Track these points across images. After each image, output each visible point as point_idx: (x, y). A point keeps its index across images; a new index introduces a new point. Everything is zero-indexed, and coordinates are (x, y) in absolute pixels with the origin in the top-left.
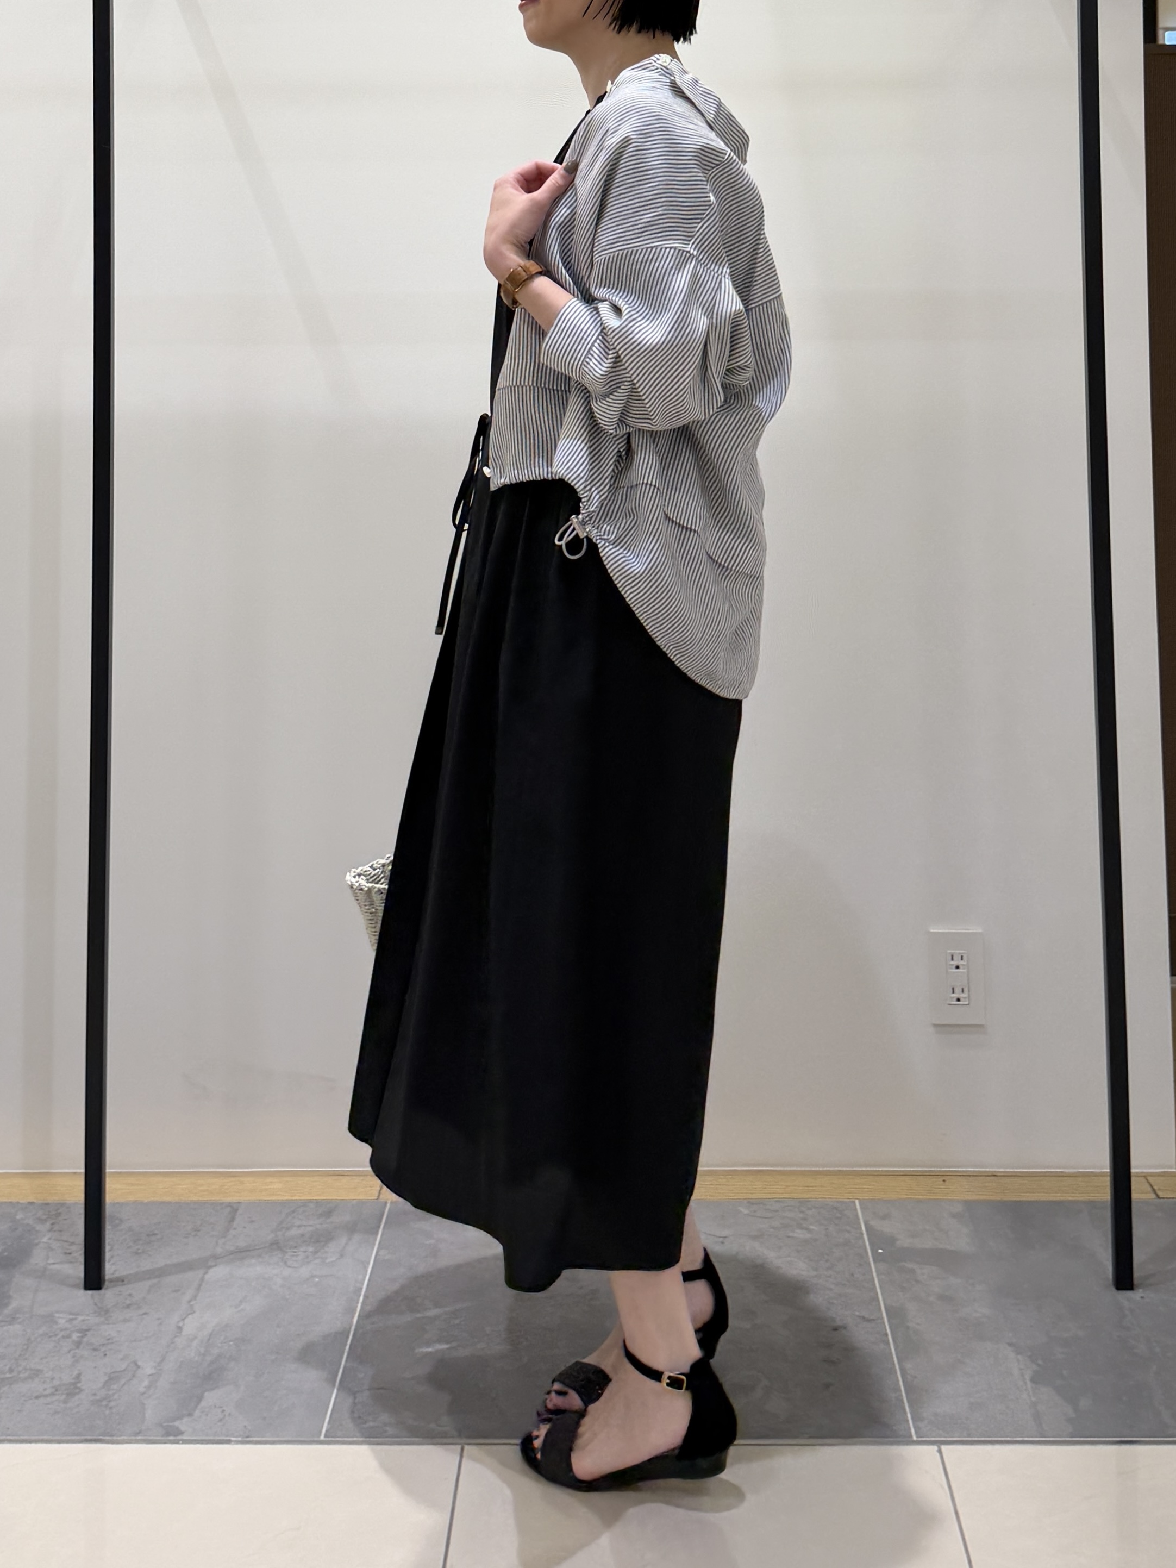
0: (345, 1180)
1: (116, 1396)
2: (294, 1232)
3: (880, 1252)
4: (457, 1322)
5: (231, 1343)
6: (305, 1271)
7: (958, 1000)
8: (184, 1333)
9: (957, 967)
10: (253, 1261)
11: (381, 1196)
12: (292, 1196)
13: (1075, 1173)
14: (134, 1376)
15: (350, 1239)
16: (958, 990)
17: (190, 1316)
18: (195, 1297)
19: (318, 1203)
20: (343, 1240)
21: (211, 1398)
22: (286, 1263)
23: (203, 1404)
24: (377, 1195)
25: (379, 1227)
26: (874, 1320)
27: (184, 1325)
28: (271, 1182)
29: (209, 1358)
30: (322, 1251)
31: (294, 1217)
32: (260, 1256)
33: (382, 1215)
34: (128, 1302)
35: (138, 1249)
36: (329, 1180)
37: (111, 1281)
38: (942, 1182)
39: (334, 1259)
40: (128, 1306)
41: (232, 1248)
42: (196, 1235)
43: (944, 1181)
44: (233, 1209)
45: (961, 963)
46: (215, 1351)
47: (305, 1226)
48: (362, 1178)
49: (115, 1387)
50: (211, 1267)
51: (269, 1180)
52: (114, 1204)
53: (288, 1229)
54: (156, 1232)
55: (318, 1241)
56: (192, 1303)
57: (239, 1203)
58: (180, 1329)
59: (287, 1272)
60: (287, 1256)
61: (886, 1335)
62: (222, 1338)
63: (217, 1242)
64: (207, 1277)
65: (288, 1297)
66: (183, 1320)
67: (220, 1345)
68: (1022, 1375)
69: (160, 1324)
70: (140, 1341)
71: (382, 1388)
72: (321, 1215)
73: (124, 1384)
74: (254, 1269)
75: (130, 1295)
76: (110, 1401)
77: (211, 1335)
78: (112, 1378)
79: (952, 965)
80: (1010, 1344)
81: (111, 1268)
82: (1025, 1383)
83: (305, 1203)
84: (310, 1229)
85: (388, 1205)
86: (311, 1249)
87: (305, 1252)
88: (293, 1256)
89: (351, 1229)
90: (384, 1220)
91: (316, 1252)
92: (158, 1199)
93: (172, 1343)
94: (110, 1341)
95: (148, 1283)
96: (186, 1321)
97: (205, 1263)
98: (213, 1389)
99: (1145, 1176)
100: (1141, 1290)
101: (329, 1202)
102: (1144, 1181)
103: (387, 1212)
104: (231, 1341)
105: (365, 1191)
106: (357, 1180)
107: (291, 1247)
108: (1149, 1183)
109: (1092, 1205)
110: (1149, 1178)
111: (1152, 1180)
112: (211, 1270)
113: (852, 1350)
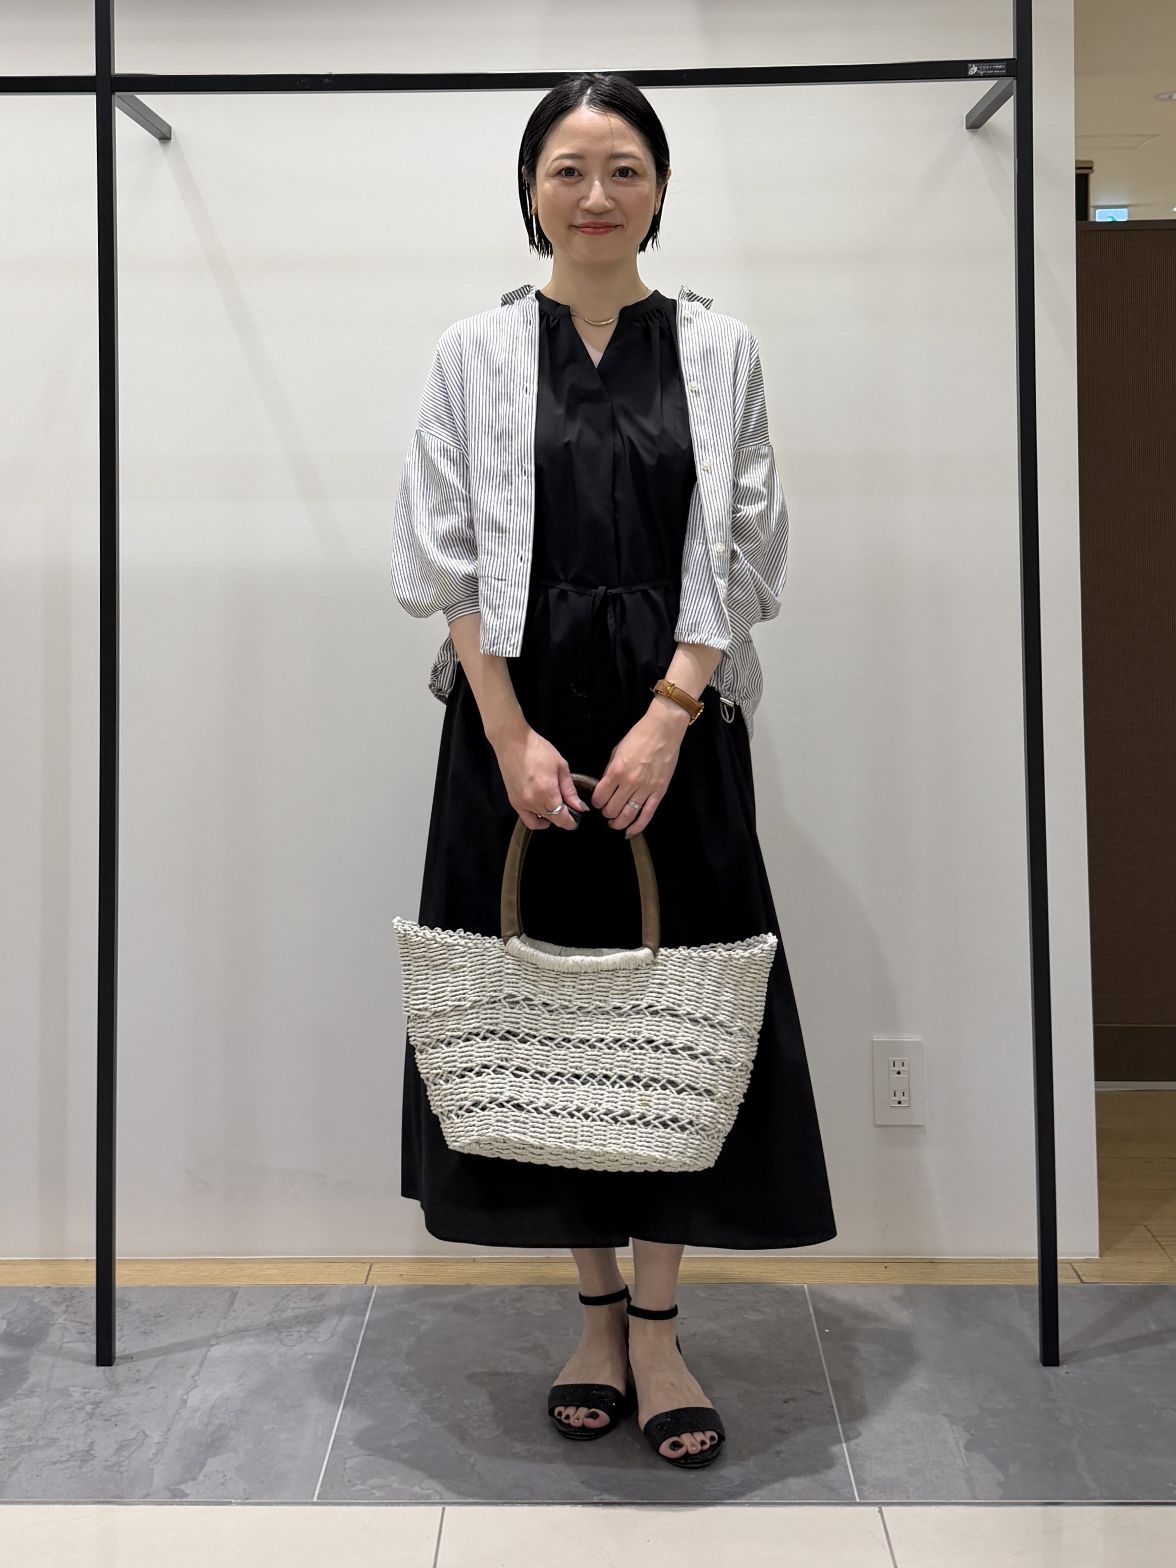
0: (335, 1266)
1: (126, 1463)
2: (289, 1313)
3: (827, 1332)
4: (438, 1395)
5: (232, 1414)
6: (298, 1350)
7: (899, 1103)
8: (188, 1405)
9: (899, 1073)
10: (252, 1340)
11: (369, 1281)
12: (287, 1281)
13: (1005, 1260)
14: (142, 1444)
15: (340, 1320)
16: (899, 1094)
17: (194, 1389)
18: (198, 1373)
19: (311, 1287)
20: (334, 1321)
21: (213, 1464)
22: (281, 1341)
23: (207, 1469)
24: (364, 1279)
25: (367, 1310)
26: (820, 1393)
27: (188, 1397)
28: (268, 1268)
29: (211, 1428)
30: (315, 1331)
31: (289, 1301)
32: (257, 1335)
33: (370, 1298)
34: (137, 1377)
35: (146, 1329)
36: (321, 1266)
37: (121, 1358)
38: (885, 1269)
39: (325, 1338)
40: (137, 1381)
41: (232, 1328)
42: (199, 1317)
43: (886, 1267)
44: (233, 1293)
45: (901, 1069)
46: (218, 1422)
47: (299, 1308)
48: (351, 1264)
49: (126, 1453)
50: (213, 1345)
51: (266, 1266)
52: (124, 1289)
53: (283, 1311)
54: (162, 1314)
55: (310, 1322)
56: (196, 1378)
57: (239, 1287)
58: (185, 1401)
59: (282, 1350)
60: (283, 1336)
61: (832, 1407)
62: (224, 1409)
63: (218, 1324)
64: (210, 1354)
65: (283, 1373)
66: (188, 1393)
67: (221, 1416)
68: (957, 1444)
69: (167, 1397)
70: (148, 1412)
72: (313, 1299)
73: (133, 1452)
74: (250, 1347)
75: (139, 1371)
76: (120, 1467)
77: (213, 1407)
78: (122, 1446)
79: (894, 1071)
80: (946, 1415)
81: (120, 1347)
82: (960, 1451)
83: (299, 1287)
84: (304, 1311)
85: (375, 1289)
86: (304, 1329)
87: (299, 1331)
88: (288, 1335)
89: (340, 1311)
90: (371, 1303)
91: (309, 1332)
92: (164, 1284)
93: (179, 1414)
94: (120, 1413)
95: (156, 1360)
96: (190, 1393)
97: (207, 1342)
98: (215, 1456)
99: (1070, 1263)
100: (1065, 1366)
101: (321, 1286)
102: (1069, 1266)
103: (373, 1295)
104: (231, 1412)
105: (356, 1277)
106: (347, 1266)
107: (286, 1327)
108: (1074, 1269)
109: (1021, 1289)
110: (1073, 1264)
111: (1076, 1266)
112: (213, 1348)
113: (801, 1421)
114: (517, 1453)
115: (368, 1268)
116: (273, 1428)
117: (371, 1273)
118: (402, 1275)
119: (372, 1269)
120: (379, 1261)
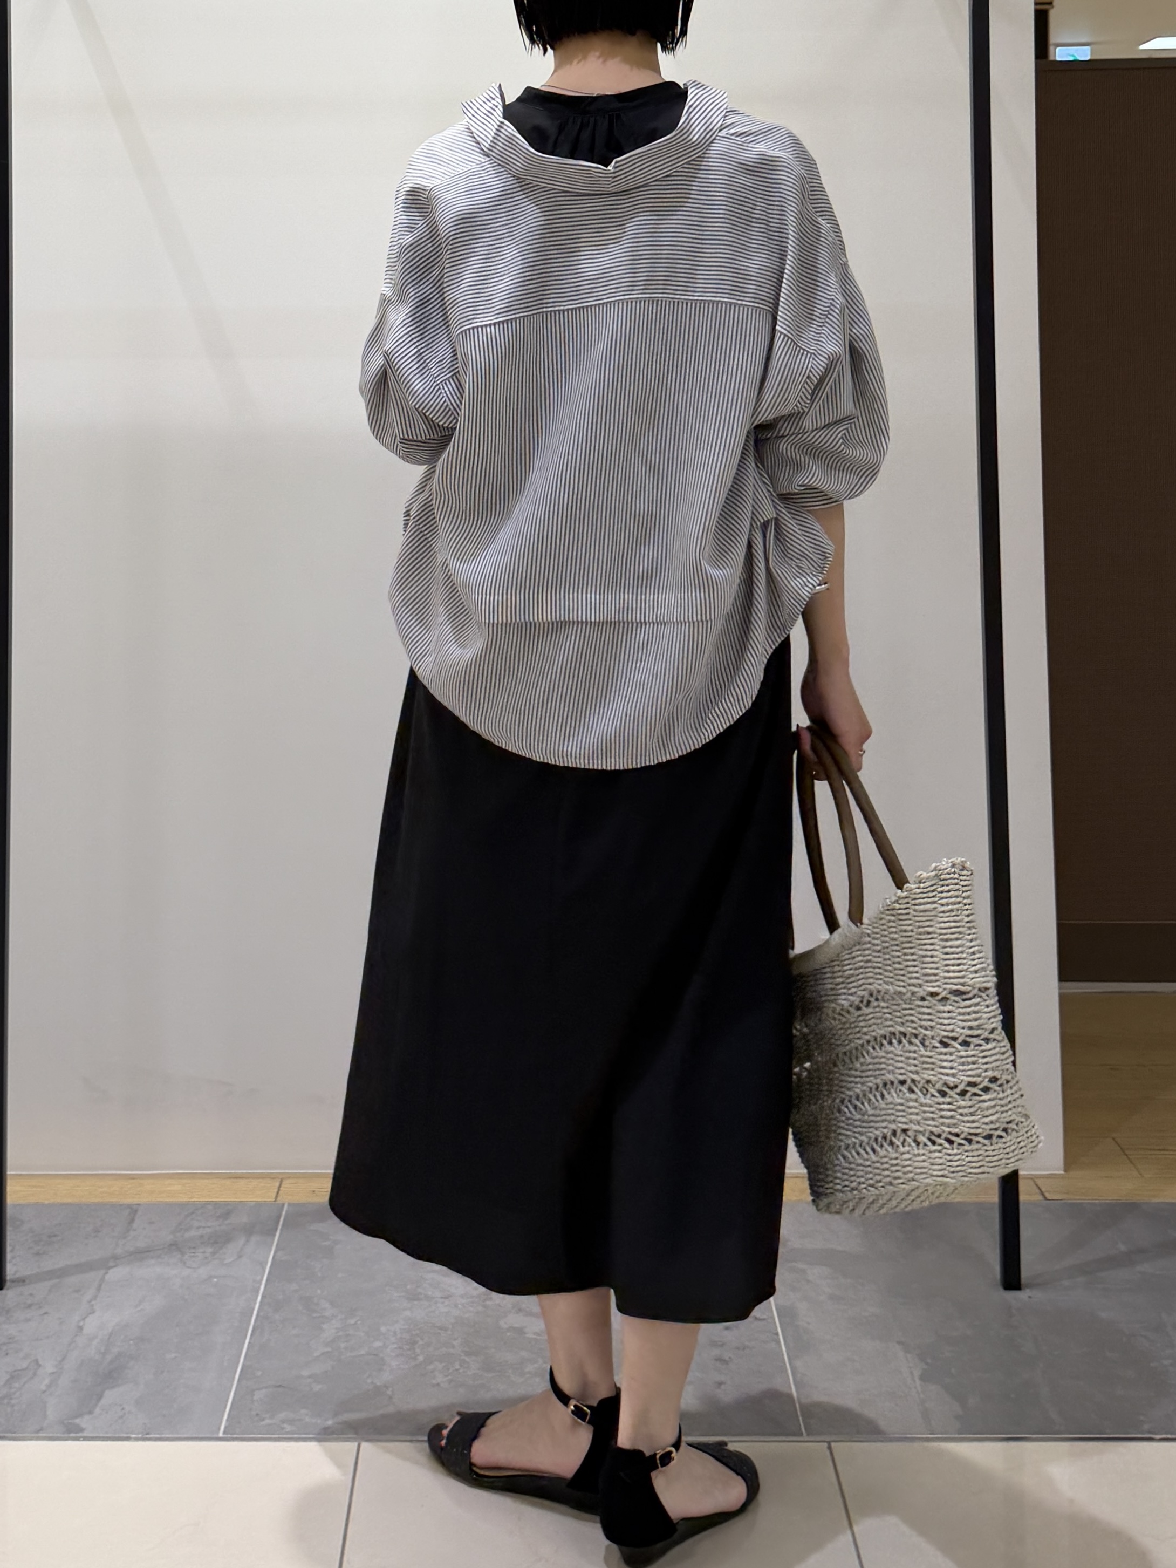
0: (242, 1182)
1: (17, 1395)
2: (193, 1233)
4: (352, 1322)
5: (131, 1342)
6: (203, 1272)
8: (85, 1332)
10: (153, 1261)
11: (279, 1198)
12: (191, 1198)
14: (35, 1374)
15: (248, 1241)
17: (91, 1316)
18: (95, 1297)
19: (216, 1205)
20: (242, 1241)
21: (110, 1396)
22: (185, 1263)
23: (103, 1401)
24: (274, 1195)
25: (276, 1229)
26: (764, 1319)
27: (84, 1324)
28: (170, 1184)
29: (109, 1358)
30: (221, 1251)
31: (193, 1219)
32: (159, 1256)
33: (279, 1217)
34: (29, 1302)
35: (41, 1250)
36: (228, 1182)
37: (13, 1280)
39: (232, 1260)
40: (30, 1306)
41: (132, 1249)
42: (96, 1236)
44: (133, 1211)
46: (115, 1350)
47: (204, 1227)
48: (261, 1180)
49: (16, 1385)
50: (111, 1267)
51: (168, 1182)
52: (13, 1207)
53: (186, 1230)
54: (57, 1233)
55: (216, 1243)
56: (93, 1302)
57: (139, 1204)
58: (80, 1328)
59: (186, 1272)
60: (186, 1257)
61: (777, 1334)
62: (122, 1337)
63: (117, 1243)
64: (107, 1277)
65: (186, 1297)
66: (84, 1319)
67: (120, 1344)
68: (912, 1373)
69: (61, 1323)
70: (42, 1340)
71: (280, 1386)
72: (219, 1217)
73: (26, 1382)
74: (151, 1270)
75: (31, 1295)
76: (11, 1399)
77: (111, 1335)
78: (14, 1376)
80: (899, 1343)
81: (12, 1269)
82: (914, 1381)
83: (204, 1205)
84: (209, 1230)
85: (286, 1207)
86: (210, 1250)
87: (204, 1252)
88: (192, 1256)
89: (249, 1230)
90: (281, 1222)
91: (214, 1253)
92: (58, 1201)
93: (74, 1342)
94: (12, 1340)
95: (49, 1283)
96: (87, 1320)
97: (105, 1264)
98: (113, 1387)
99: (1033, 1178)
100: (1028, 1290)
101: (227, 1204)
102: (1031, 1183)
103: (284, 1213)
104: (131, 1340)
105: (263, 1193)
106: (255, 1182)
107: (190, 1248)
108: (1037, 1185)
109: (980, 1206)
110: (1036, 1180)
111: (1039, 1182)
112: (111, 1271)
113: (744, 1349)
114: (438, 1384)
115: (277, 1184)
116: (176, 1357)
117: (281, 1188)
118: (314, 1191)
119: (283, 1186)
120: (290, 1176)
